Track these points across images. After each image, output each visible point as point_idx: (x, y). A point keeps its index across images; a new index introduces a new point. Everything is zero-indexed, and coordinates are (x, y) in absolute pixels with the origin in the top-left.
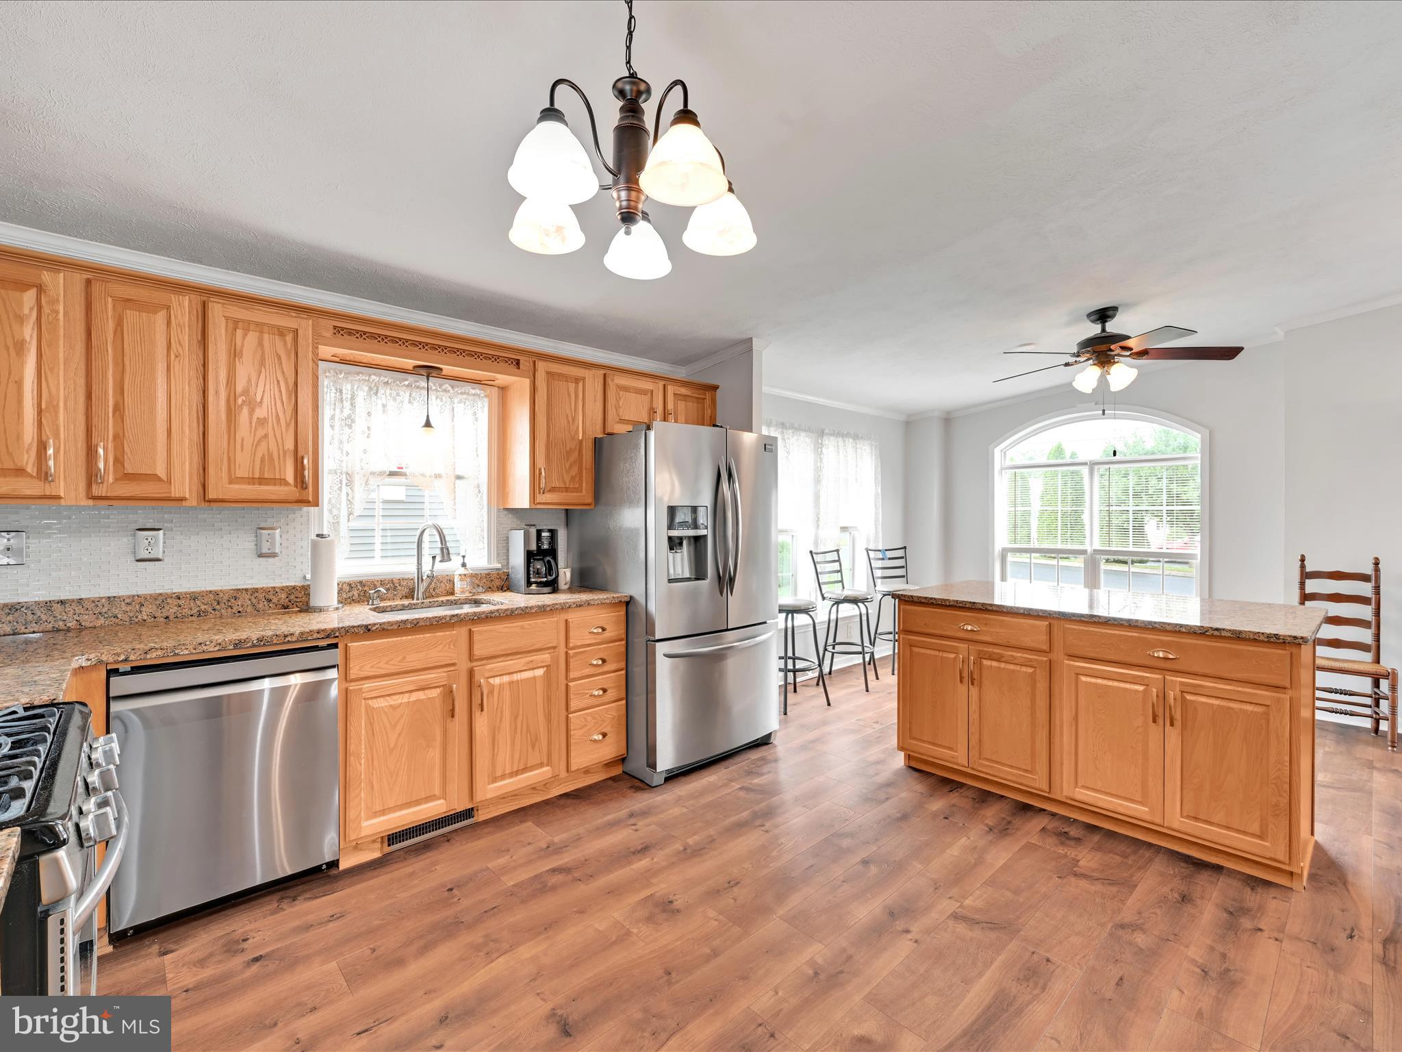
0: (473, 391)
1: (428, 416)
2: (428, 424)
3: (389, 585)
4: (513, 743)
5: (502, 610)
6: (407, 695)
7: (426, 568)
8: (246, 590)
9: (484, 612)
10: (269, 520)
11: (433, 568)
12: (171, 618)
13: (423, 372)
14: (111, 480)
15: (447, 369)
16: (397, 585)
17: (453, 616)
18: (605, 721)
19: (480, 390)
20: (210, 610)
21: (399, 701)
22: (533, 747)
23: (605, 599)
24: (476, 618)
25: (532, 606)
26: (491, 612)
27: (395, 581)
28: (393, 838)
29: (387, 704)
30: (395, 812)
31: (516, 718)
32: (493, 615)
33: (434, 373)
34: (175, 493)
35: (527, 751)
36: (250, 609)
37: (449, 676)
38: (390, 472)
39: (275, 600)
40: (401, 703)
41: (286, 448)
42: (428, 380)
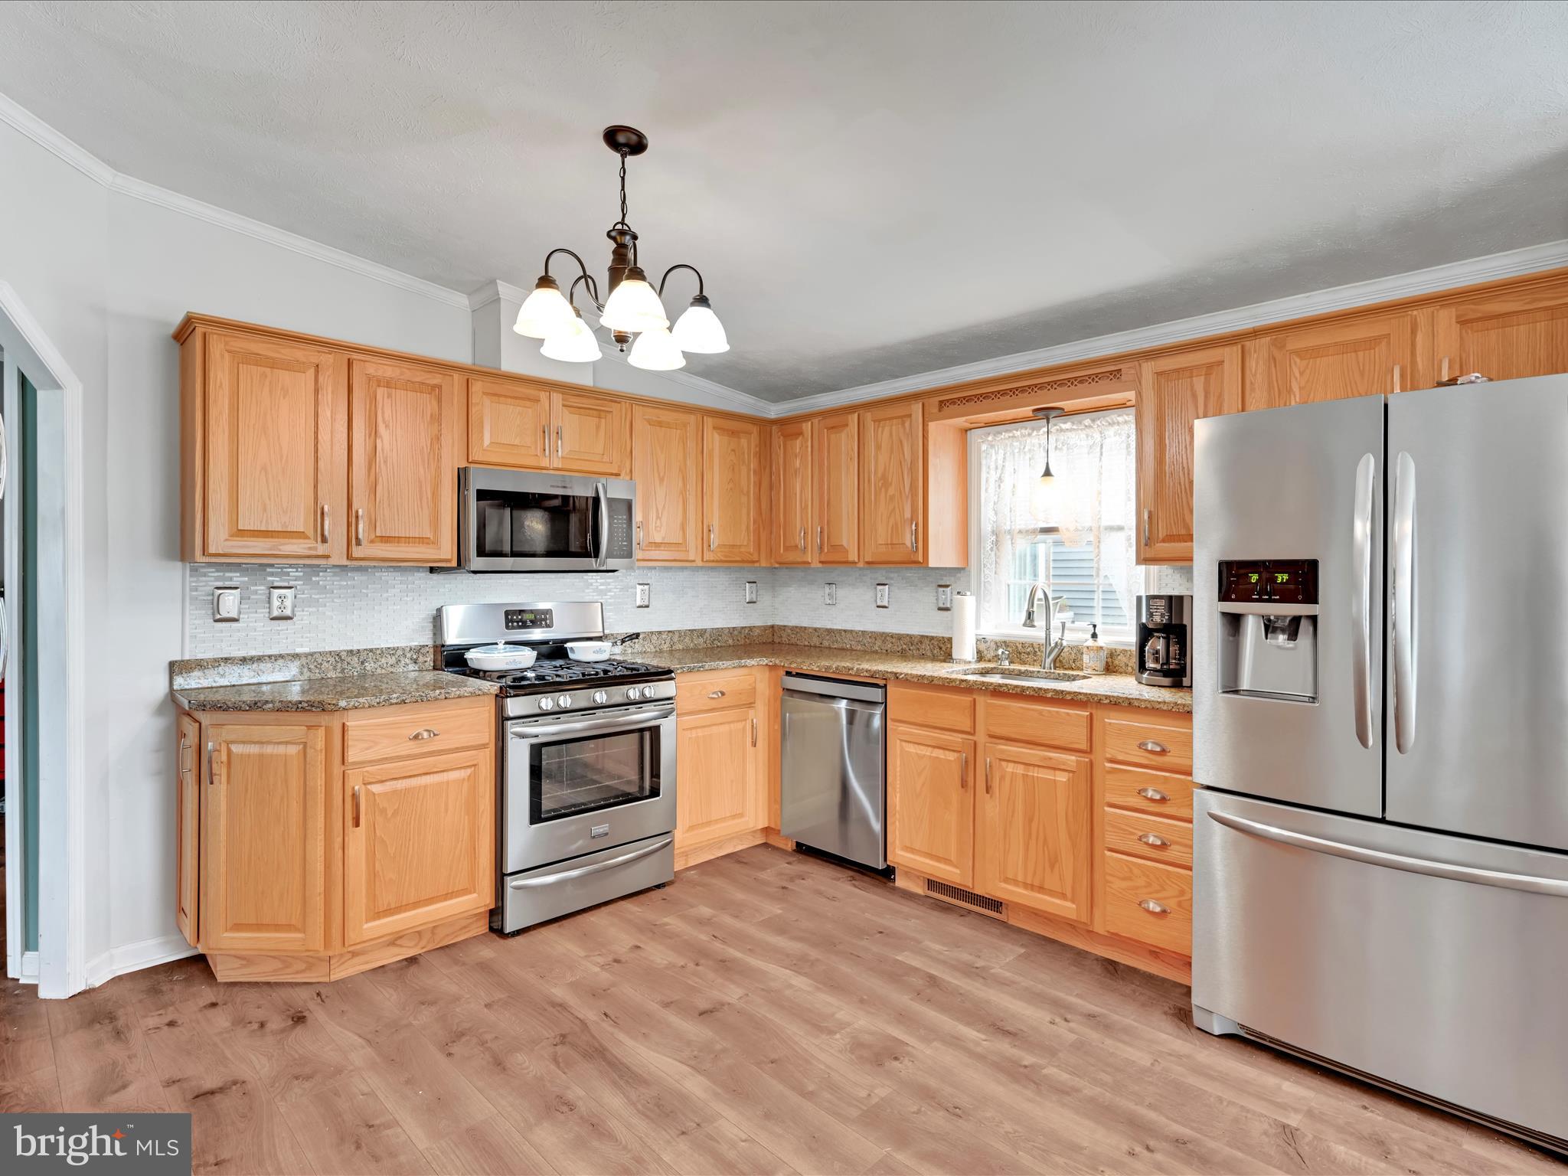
0: (1120, 419)
1: (1047, 464)
2: (1047, 473)
3: (1029, 649)
4: (1027, 849)
5: (1011, 685)
6: (930, 749)
7: (1055, 636)
8: (927, 637)
9: (992, 684)
10: (945, 578)
11: (1062, 636)
12: (889, 651)
13: (1040, 414)
14: (826, 550)
15: (1068, 405)
16: (1037, 650)
17: (963, 681)
18: (1165, 890)
19: (1127, 415)
20: (907, 649)
21: (923, 753)
22: (1052, 867)
23: (1160, 703)
24: (984, 688)
25: (1048, 689)
26: (1000, 685)
27: (1035, 645)
28: (932, 884)
29: (914, 751)
30: (920, 856)
31: (1031, 820)
32: (1002, 689)
33: (1053, 413)
34: (851, 559)
35: (1044, 869)
36: (929, 654)
37: (963, 742)
38: (1041, 528)
39: (944, 649)
40: (924, 755)
41: (906, 517)
42: (1048, 423)
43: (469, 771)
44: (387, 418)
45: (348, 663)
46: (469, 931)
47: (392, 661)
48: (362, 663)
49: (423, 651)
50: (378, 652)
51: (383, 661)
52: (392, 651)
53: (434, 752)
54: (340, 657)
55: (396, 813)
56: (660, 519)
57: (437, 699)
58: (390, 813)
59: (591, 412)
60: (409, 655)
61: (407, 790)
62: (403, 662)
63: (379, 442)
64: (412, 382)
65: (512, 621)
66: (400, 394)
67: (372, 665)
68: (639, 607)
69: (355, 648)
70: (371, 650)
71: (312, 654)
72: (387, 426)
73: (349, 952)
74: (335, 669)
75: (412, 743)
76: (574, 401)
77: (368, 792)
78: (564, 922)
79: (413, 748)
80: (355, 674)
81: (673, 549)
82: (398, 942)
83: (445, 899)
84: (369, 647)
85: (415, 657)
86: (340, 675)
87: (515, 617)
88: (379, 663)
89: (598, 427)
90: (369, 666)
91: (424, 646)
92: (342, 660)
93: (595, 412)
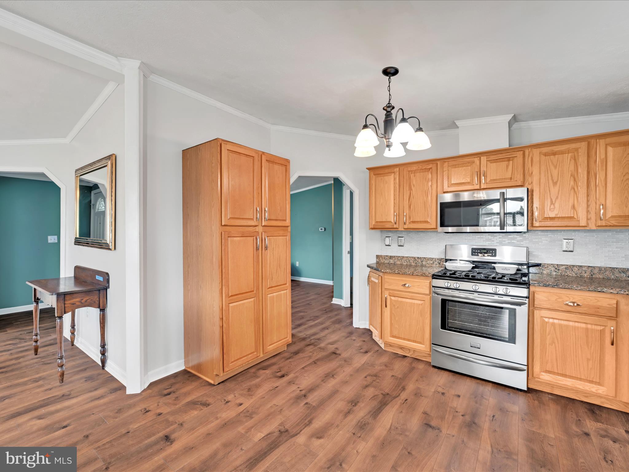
43: (422, 302)
44: (414, 183)
45: (418, 261)
46: (426, 359)
47: (431, 262)
48: (422, 262)
49: (442, 260)
50: (427, 259)
51: (429, 262)
52: (431, 259)
53: (410, 292)
54: (415, 259)
55: (398, 307)
56: (554, 205)
57: (409, 275)
58: (396, 307)
59: (504, 159)
60: (437, 261)
61: (401, 302)
62: (435, 263)
63: (411, 192)
64: (422, 169)
65: (475, 252)
66: (418, 174)
67: (425, 263)
68: (564, 251)
69: (419, 257)
70: (425, 258)
71: (407, 257)
72: (414, 186)
73: (389, 344)
74: (414, 262)
75: (402, 287)
76: (493, 157)
77: (391, 299)
78: (473, 379)
79: (402, 288)
80: (420, 265)
81: (566, 220)
82: (403, 349)
83: (414, 342)
84: (424, 257)
85: (439, 262)
86: (415, 265)
87: (476, 251)
88: (427, 263)
89: (507, 166)
90: (424, 263)
91: (442, 259)
92: (416, 260)
93: (506, 159)
